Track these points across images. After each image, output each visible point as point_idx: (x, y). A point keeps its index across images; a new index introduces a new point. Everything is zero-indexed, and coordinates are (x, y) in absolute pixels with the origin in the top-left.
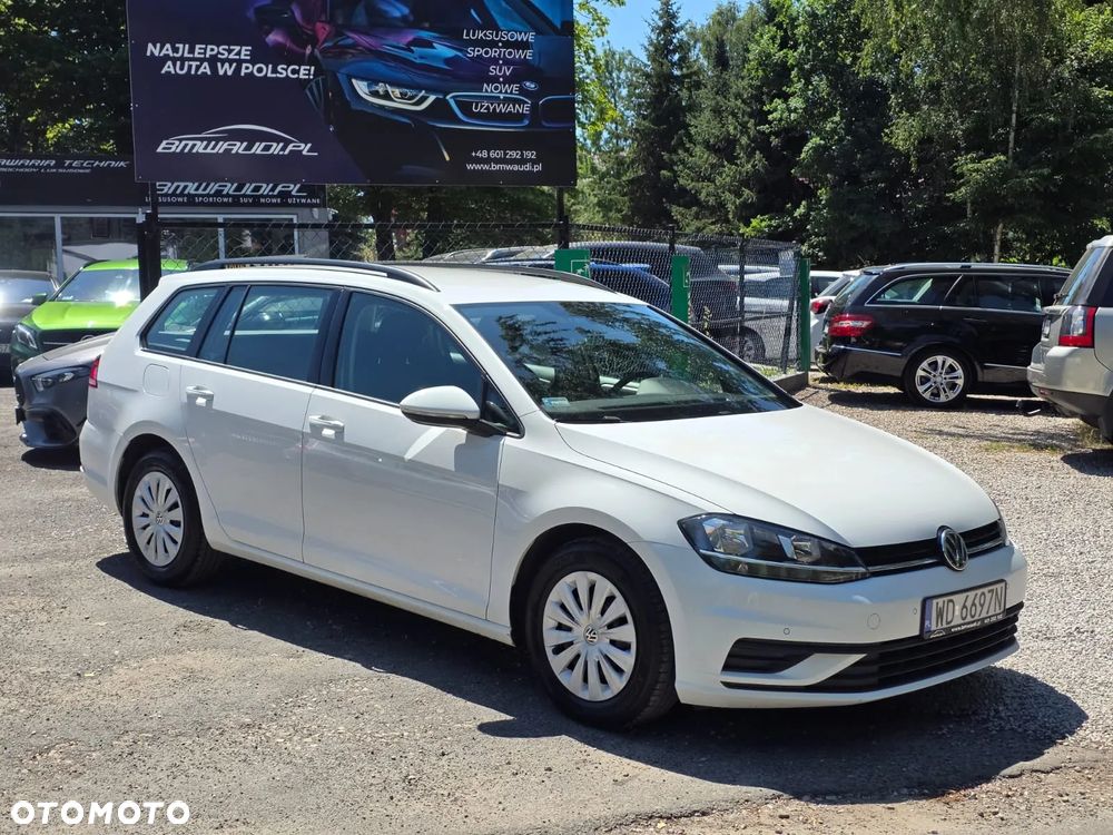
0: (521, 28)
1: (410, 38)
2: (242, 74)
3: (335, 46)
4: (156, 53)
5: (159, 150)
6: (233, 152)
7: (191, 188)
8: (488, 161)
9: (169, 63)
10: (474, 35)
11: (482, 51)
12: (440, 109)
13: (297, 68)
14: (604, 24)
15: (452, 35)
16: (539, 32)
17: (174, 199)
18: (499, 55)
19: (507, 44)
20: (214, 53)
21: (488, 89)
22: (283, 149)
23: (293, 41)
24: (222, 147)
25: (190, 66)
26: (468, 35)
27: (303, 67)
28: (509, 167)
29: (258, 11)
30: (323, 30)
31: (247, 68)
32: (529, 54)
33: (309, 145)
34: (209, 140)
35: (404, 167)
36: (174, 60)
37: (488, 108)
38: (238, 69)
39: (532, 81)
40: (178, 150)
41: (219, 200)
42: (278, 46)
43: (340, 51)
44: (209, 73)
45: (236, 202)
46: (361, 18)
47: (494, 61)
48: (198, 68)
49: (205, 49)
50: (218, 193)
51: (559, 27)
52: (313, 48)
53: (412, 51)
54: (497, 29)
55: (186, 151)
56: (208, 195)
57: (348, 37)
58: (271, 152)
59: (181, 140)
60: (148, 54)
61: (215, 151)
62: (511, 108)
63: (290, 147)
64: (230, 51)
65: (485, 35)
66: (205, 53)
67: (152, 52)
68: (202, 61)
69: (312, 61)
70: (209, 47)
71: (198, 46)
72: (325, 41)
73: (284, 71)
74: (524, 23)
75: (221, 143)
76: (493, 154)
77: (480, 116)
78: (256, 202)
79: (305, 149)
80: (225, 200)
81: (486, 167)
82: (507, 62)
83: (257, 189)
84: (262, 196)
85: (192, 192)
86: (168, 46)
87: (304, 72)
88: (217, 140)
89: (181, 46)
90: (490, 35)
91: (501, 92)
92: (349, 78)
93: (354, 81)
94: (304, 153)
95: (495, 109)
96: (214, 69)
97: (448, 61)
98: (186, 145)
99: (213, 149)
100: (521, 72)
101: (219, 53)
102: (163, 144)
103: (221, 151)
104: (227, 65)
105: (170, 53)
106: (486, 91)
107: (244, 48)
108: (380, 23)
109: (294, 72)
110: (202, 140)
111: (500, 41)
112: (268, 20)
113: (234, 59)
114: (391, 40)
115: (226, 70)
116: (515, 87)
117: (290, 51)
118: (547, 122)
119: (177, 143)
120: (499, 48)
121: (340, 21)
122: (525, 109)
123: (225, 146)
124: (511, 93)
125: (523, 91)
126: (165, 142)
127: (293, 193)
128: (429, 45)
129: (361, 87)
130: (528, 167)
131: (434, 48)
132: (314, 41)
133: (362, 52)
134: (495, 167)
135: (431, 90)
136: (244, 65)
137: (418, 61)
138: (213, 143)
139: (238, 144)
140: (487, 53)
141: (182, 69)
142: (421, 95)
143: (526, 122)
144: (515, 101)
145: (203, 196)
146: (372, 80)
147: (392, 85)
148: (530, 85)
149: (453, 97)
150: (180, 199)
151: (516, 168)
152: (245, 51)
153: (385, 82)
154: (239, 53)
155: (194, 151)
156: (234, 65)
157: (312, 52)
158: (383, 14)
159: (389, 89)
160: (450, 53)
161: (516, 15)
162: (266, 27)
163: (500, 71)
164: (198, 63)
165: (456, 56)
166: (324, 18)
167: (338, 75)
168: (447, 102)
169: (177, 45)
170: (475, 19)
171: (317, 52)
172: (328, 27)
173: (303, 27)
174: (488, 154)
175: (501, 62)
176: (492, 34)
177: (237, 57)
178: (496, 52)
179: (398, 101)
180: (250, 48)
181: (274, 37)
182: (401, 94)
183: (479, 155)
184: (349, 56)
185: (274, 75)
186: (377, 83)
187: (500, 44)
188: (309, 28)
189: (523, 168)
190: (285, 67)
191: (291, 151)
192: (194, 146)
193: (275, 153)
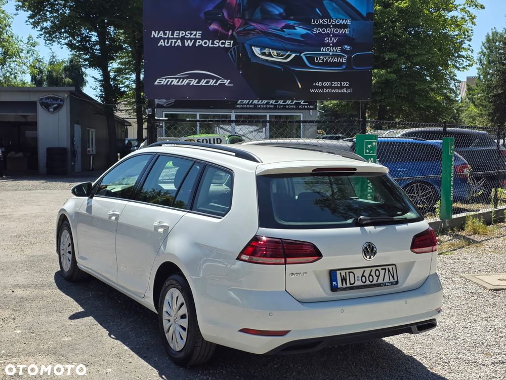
0: (343, 17)
1: (283, 25)
2: (197, 45)
3: (244, 30)
4: (156, 36)
5: (156, 83)
6: (191, 84)
8: (322, 87)
9: (162, 41)
10: (317, 22)
11: (321, 30)
12: (298, 61)
13: (224, 41)
14: (473, 19)
15: (306, 23)
16: (353, 19)
17: (248, 106)
18: (331, 32)
19: (335, 26)
20: (183, 35)
21: (324, 50)
22: (216, 83)
23: (223, 28)
24: (186, 82)
25: (172, 42)
26: (314, 22)
27: (227, 41)
28: (334, 91)
29: (206, 13)
30: (238, 22)
31: (199, 42)
32: (347, 31)
33: (229, 81)
34: (180, 78)
35: (277, 91)
36: (164, 39)
37: (323, 60)
38: (195, 43)
39: (348, 45)
40: (165, 84)
41: (268, 106)
42: (215, 31)
43: (247, 33)
44: (181, 45)
45: (275, 108)
46: (258, 15)
47: (328, 35)
48: (175, 43)
49: (179, 33)
50: (268, 103)
51: (365, 15)
52: (233, 31)
53: (284, 32)
54: (330, 18)
55: (168, 84)
56: (263, 105)
57: (251, 25)
58: (209, 84)
59: (166, 79)
60: (152, 36)
61: (182, 84)
62: (336, 60)
63: (219, 82)
64: (191, 34)
65: (323, 22)
66: (179, 35)
67: (154, 35)
68: (177, 39)
69: (232, 38)
70: (181, 32)
71: (176, 32)
72: (239, 27)
73: (217, 43)
74: (345, 14)
75: (185, 80)
76: (325, 84)
77: (318, 64)
78: (284, 108)
79: (227, 82)
80: (271, 106)
81: (321, 91)
82: (335, 35)
84: (287, 105)
85: (256, 103)
86: (162, 32)
87: (228, 44)
88: (184, 78)
89: (168, 32)
90: (326, 22)
91: (331, 51)
92: (251, 46)
93: (253, 47)
94: (226, 84)
95: (327, 60)
96: (183, 43)
97: (303, 36)
98: (168, 81)
99: (181, 83)
100: (342, 40)
101: (186, 35)
102: (158, 81)
103: (185, 84)
104: (189, 41)
105: (163, 35)
106: (323, 51)
107: (198, 32)
108: (268, 18)
109: (223, 44)
110: (176, 78)
111: (331, 24)
112: (211, 17)
113: (193, 38)
114: (273, 26)
115: (189, 43)
116: (339, 49)
117: (221, 33)
118: (355, 66)
119: (164, 80)
120: (331, 28)
121: (247, 18)
122: (344, 60)
123: (187, 81)
124: (336, 51)
125: (343, 51)
126: (159, 79)
127: (302, 103)
128: (293, 28)
129: (257, 51)
130: (344, 90)
131: (296, 29)
132: (233, 28)
133: (258, 33)
134: (326, 91)
135: (293, 51)
136: (198, 41)
137: (287, 36)
138: (181, 80)
139: (194, 80)
140: (324, 31)
141: (168, 43)
142: (288, 54)
143: (344, 67)
144: (338, 56)
145: (261, 105)
146: (262, 47)
147: (273, 49)
148: (347, 47)
149: (304, 55)
150: (251, 106)
151: (337, 91)
152: (198, 34)
153: (269, 48)
154: (195, 35)
155: (172, 84)
156: (193, 41)
157: (232, 34)
158: (269, 13)
159: (271, 51)
160: (304, 32)
161: (341, 11)
162: (210, 21)
163: (331, 40)
164: (176, 40)
165: (307, 33)
166: (239, 16)
167: (245, 45)
168: (301, 57)
169: (166, 32)
170: (318, 13)
171: (234, 33)
172: (240, 21)
173: (228, 20)
174: (322, 84)
175: (331, 35)
176: (327, 21)
177: (195, 37)
178: (329, 30)
179: (275, 57)
180: (201, 32)
181: (213, 27)
182: (277, 53)
183: (317, 84)
184: (251, 35)
185: (213, 46)
186: (265, 48)
187: (331, 26)
188: (231, 21)
189: (341, 91)
190: (218, 41)
191: (219, 84)
192: (172, 81)
193: (212, 84)
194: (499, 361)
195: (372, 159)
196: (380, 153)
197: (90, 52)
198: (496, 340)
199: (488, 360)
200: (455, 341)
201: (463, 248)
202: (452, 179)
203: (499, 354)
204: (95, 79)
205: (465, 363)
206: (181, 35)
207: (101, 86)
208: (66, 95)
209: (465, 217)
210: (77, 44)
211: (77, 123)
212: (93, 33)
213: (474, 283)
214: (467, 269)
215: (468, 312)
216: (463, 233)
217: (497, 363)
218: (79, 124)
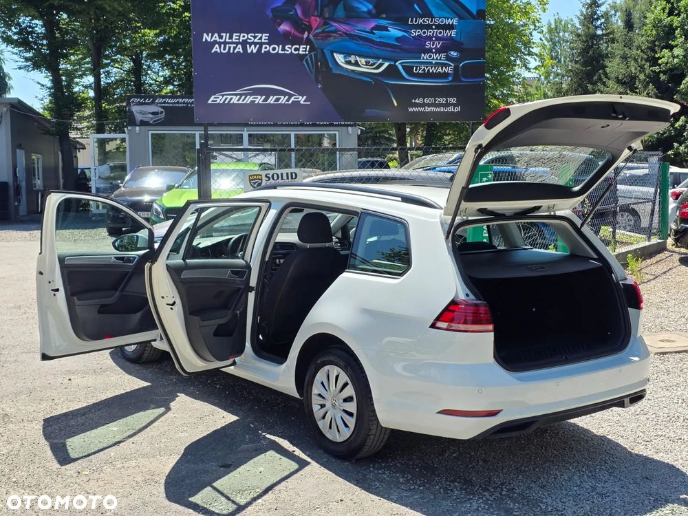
0: (447, 15)
1: (373, 25)
2: (263, 52)
3: (323, 32)
4: (209, 40)
5: (210, 102)
6: (256, 102)
8: (423, 105)
9: (217, 46)
10: (416, 22)
11: (421, 32)
12: (392, 72)
13: (298, 47)
15: (401, 22)
16: (460, 18)
18: (433, 34)
19: (439, 27)
20: (245, 38)
21: (425, 57)
22: (288, 100)
23: (296, 29)
24: (249, 99)
25: (230, 48)
26: (412, 21)
27: (302, 47)
28: (438, 109)
29: (273, 10)
30: (315, 21)
31: (266, 48)
32: (453, 33)
33: (305, 97)
34: (241, 95)
35: (367, 110)
36: (220, 44)
37: (424, 70)
38: (260, 49)
39: (455, 51)
40: (221, 102)
42: (287, 34)
43: (326, 35)
44: (242, 52)
46: (340, 12)
47: (429, 38)
48: (235, 48)
49: (239, 36)
51: (475, 13)
52: (309, 33)
53: (374, 34)
54: (432, 17)
55: (226, 102)
57: (332, 26)
58: (280, 102)
59: (223, 95)
60: (204, 40)
61: (245, 102)
62: (440, 70)
63: (292, 99)
64: (255, 37)
65: (424, 21)
66: (239, 39)
67: (206, 39)
68: (237, 44)
69: (308, 42)
70: (242, 35)
71: (235, 34)
72: (317, 28)
73: (290, 49)
74: (451, 11)
75: (248, 97)
76: (427, 101)
77: (418, 75)
79: (302, 100)
81: (421, 109)
82: (438, 39)
86: (216, 35)
87: (303, 49)
88: (246, 95)
89: (224, 35)
90: (427, 21)
91: (433, 59)
92: (332, 53)
93: (335, 54)
94: (302, 102)
95: (429, 70)
96: (245, 49)
97: (398, 39)
98: (226, 99)
99: (243, 101)
100: (448, 45)
101: (248, 38)
103: (248, 102)
104: (253, 46)
105: (217, 39)
106: (424, 59)
107: (264, 35)
109: (296, 49)
110: (236, 95)
111: (434, 25)
112: (280, 16)
113: (258, 42)
114: (360, 26)
115: (252, 49)
116: (443, 55)
117: (294, 36)
118: (465, 78)
119: (221, 97)
120: (433, 29)
121: (327, 16)
122: (450, 70)
123: (251, 99)
124: (440, 59)
125: (448, 58)
126: (213, 97)
128: (386, 29)
129: (340, 58)
130: (451, 109)
131: (388, 31)
132: (309, 29)
133: (341, 35)
134: (428, 109)
135: (385, 59)
136: (264, 46)
137: (378, 40)
138: (244, 97)
139: (259, 97)
140: (424, 33)
141: (224, 49)
142: (379, 62)
143: (450, 79)
144: (443, 65)
146: (347, 54)
147: (360, 56)
148: (454, 54)
149: (401, 63)
151: (442, 109)
152: (265, 37)
153: (355, 55)
154: (261, 38)
155: (231, 102)
156: (258, 46)
157: (308, 36)
159: (358, 59)
160: (399, 34)
161: (445, 7)
162: (279, 21)
163: (433, 45)
164: (235, 45)
165: (404, 36)
166: (316, 14)
167: (325, 51)
168: (397, 67)
169: (222, 34)
170: (416, 10)
171: (311, 36)
172: (318, 19)
173: (301, 20)
174: (424, 100)
175: (434, 39)
176: (428, 20)
177: (260, 41)
178: (430, 32)
179: (363, 67)
180: (268, 35)
181: (284, 27)
182: (366, 62)
183: (417, 101)
184: (332, 38)
185: (283, 52)
186: (350, 55)
187: (434, 27)
188: (307, 20)
189: (447, 109)
190: (290, 46)
191: (293, 101)
192: (231, 99)
193: (283, 102)
204: (43, 85)
206: (241, 39)
208: (5, 109)
211: (20, 147)
212: (37, 22)
218: (22, 149)
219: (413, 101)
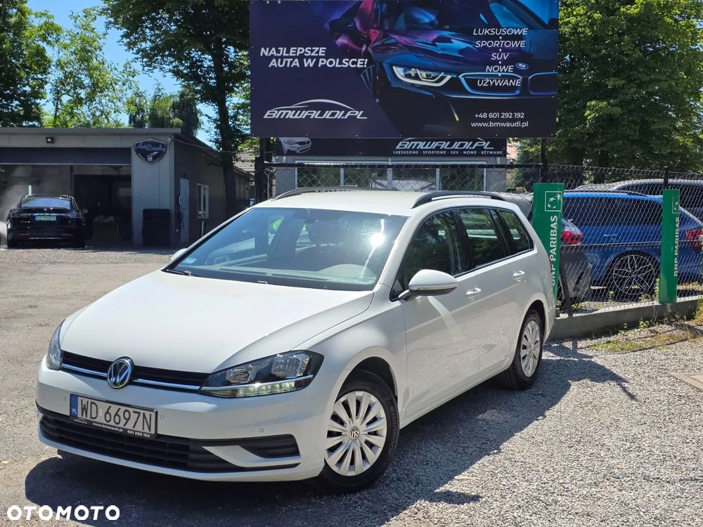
0: (516, 25)
1: (435, 37)
2: (319, 66)
3: (382, 44)
4: (266, 54)
5: (265, 117)
6: (312, 117)
7: (421, 145)
8: (487, 120)
9: (274, 60)
10: (481, 32)
11: (487, 43)
12: (454, 85)
13: (356, 60)
15: (466, 33)
16: (530, 27)
17: (410, 152)
18: (500, 45)
19: (506, 38)
20: (302, 52)
21: (490, 70)
22: (344, 115)
23: (354, 43)
24: (304, 114)
25: (287, 62)
26: (477, 32)
27: (359, 60)
28: (503, 125)
29: (332, 23)
30: (374, 34)
31: (323, 62)
32: (522, 44)
33: (361, 112)
34: (296, 110)
35: (427, 125)
36: (277, 58)
37: (489, 83)
39: (524, 63)
40: (277, 117)
42: (344, 46)
43: (386, 48)
44: (298, 66)
45: (448, 154)
46: (401, 24)
47: (496, 50)
48: (291, 62)
49: (296, 50)
50: (438, 148)
51: (547, 23)
52: (367, 46)
53: (436, 46)
54: (498, 27)
55: (282, 117)
56: (431, 150)
57: (392, 38)
58: (335, 117)
59: (278, 110)
60: (261, 55)
61: (299, 117)
62: (506, 83)
63: (349, 114)
64: (312, 51)
65: (490, 32)
66: (296, 53)
67: (263, 54)
68: (294, 58)
69: (366, 55)
70: (299, 49)
71: (292, 49)
72: (375, 42)
73: (347, 63)
74: (520, 21)
75: (304, 112)
76: (491, 116)
77: (483, 89)
78: (461, 154)
79: (359, 114)
81: (485, 125)
82: (505, 50)
83: (462, 145)
85: (422, 148)
86: (274, 49)
87: (361, 63)
88: (302, 110)
89: (281, 49)
90: (493, 32)
91: (499, 71)
92: (391, 65)
93: (394, 68)
94: (358, 117)
95: (494, 83)
96: (301, 63)
97: (461, 51)
98: (282, 113)
99: (299, 115)
100: (516, 57)
101: (305, 52)
102: (268, 113)
103: (304, 117)
104: (310, 60)
105: (275, 53)
106: (488, 71)
107: (321, 48)
108: (415, 27)
109: (353, 63)
110: (292, 110)
111: (501, 35)
112: (338, 29)
113: (314, 56)
114: (421, 38)
115: (309, 63)
116: (510, 68)
117: (352, 49)
118: (533, 91)
119: (277, 112)
120: (499, 40)
121: (387, 28)
122: (518, 83)
123: (307, 113)
124: (507, 72)
125: (516, 70)
126: (269, 111)
127: (485, 148)
128: (448, 40)
129: (399, 72)
130: (517, 124)
131: (452, 42)
132: (368, 42)
133: (401, 48)
134: (492, 124)
135: (447, 72)
136: (321, 60)
137: (440, 52)
138: (299, 112)
139: (315, 112)
140: (490, 44)
141: (281, 64)
142: (440, 76)
143: (518, 92)
144: (509, 78)
145: (428, 150)
146: (407, 67)
147: (421, 69)
148: (522, 66)
149: (463, 76)
150: (414, 152)
151: (508, 125)
152: (322, 51)
153: (416, 68)
154: (318, 52)
155: (287, 117)
156: (315, 60)
157: (366, 49)
158: (416, 21)
159: (419, 72)
160: (463, 45)
161: (514, 16)
162: (337, 34)
163: (500, 56)
164: (292, 60)
165: (467, 47)
166: (375, 26)
167: (384, 64)
168: (459, 80)
169: (279, 48)
170: (483, 21)
171: (370, 49)
172: (378, 32)
173: (361, 33)
174: (488, 115)
175: (500, 50)
176: (495, 31)
177: (317, 55)
178: (497, 43)
179: (424, 80)
180: (325, 48)
181: (341, 41)
182: (427, 75)
183: (481, 116)
184: (392, 51)
185: (340, 66)
186: (410, 68)
187: (501, 38)
188: (365, 33)
189: (514, 125)
190: (348, 60)
191: (349, 116)
192: (287, 113)
193: (339, 117)
194: (691, 478)
195: (555, 217)
196: (568, 210)
197: (202, 82)
198: (696, 453)
199: (676, 476)
200: (637, 453)
201: (687, 342)
202: (677, 247)
203: (693, 470)
204: (209, 118)
205: (644, 479)
206: (299, 53)
207: (216, 128)
208: (169, 139)
209: (697, 301)
210: (185, 71)
211: (185, 176)
212: (206, 56)
213: (687, 384)
214: (682, 366)
215: (667, 419)
216: (692, 323)
217: (687, 480)
218: (187, 179)
219: (477, 116)
